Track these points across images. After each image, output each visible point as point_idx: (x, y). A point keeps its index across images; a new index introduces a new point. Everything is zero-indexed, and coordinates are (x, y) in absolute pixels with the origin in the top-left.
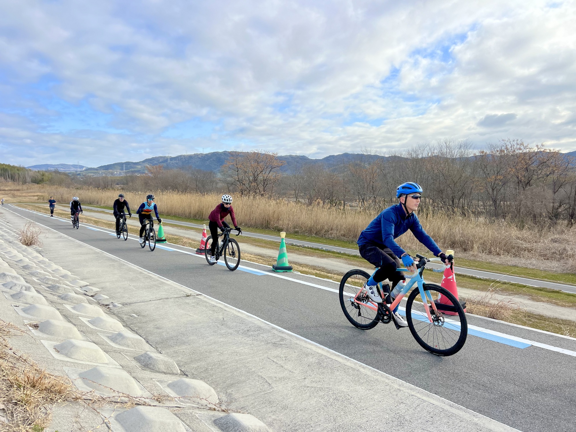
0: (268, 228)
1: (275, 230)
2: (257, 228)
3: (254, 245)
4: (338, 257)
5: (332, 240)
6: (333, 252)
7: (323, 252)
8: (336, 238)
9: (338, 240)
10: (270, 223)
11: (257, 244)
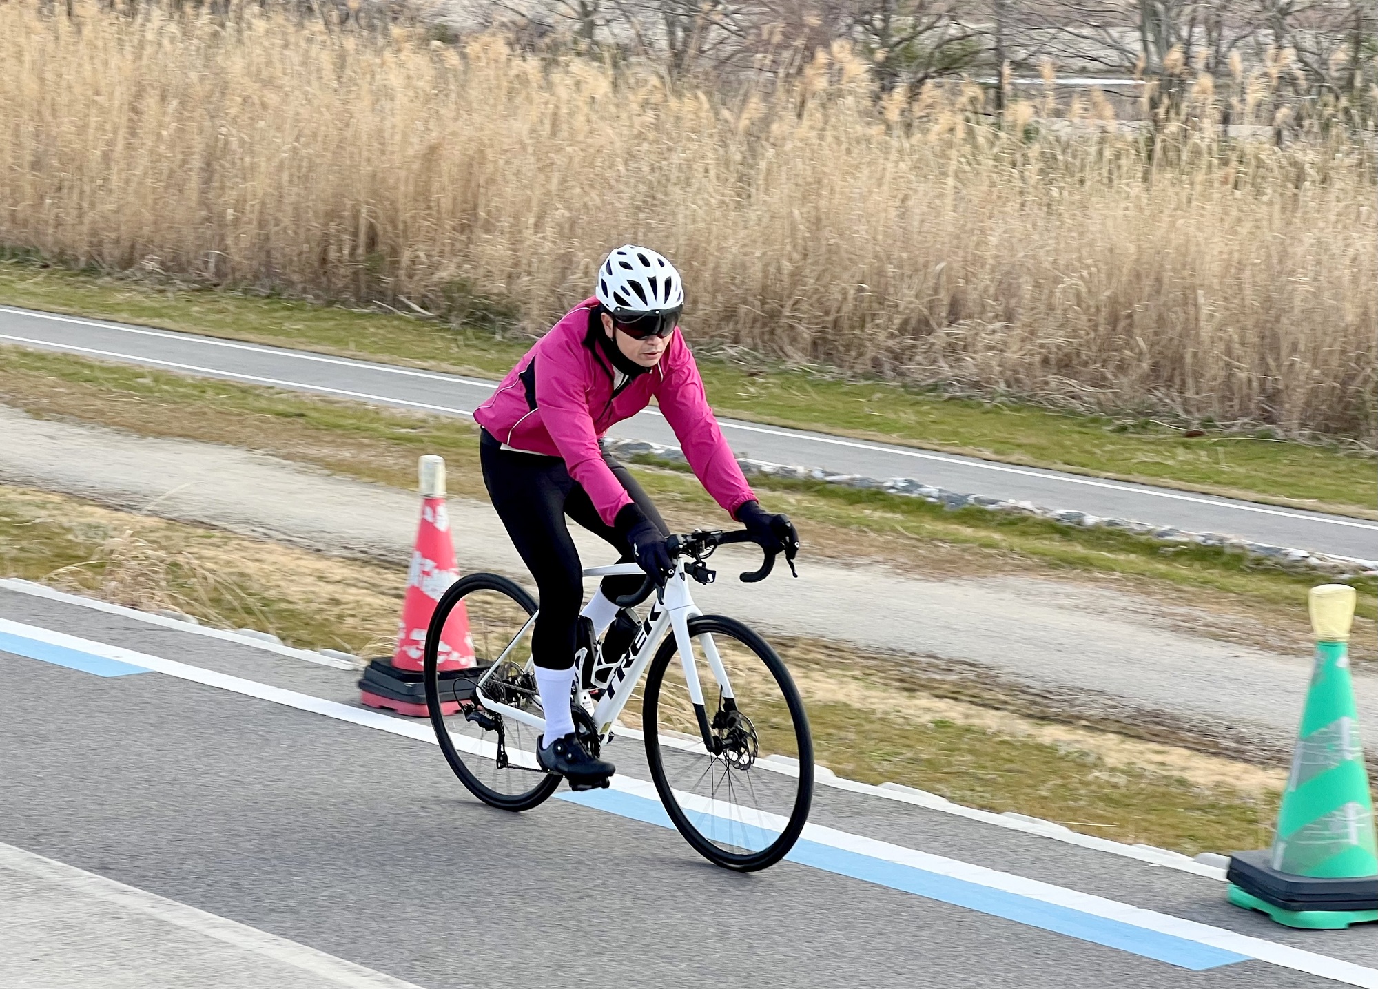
0: (382, 295)
1: (444, 318)
2: (274, 295)
3: (305, 458)
4: (1070, 563)
5: (966, 403)
6: (1014, 521)
7: (930, 525)
8: (1002, 387)
9: (1020, 404)
10: (395, 251)
11: (326, 451)
